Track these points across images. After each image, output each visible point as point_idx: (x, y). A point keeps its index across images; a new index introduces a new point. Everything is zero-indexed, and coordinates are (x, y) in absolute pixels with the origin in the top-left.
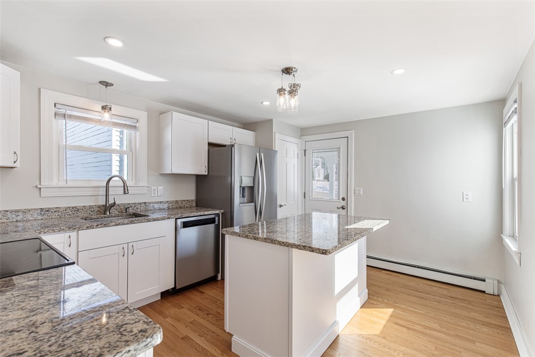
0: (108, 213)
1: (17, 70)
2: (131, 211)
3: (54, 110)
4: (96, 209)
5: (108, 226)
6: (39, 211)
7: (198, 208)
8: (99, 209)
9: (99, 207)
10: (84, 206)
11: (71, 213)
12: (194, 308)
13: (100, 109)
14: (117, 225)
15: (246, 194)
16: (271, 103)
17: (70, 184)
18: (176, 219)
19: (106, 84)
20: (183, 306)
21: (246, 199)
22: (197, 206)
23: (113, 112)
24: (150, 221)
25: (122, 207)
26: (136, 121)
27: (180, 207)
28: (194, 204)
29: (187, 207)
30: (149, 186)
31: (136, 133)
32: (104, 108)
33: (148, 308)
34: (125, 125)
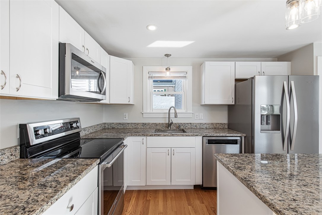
0: (169, 128)
1: (130, 60)
2: (182, 127)
3: (148, 75)
4: (165, 125)
5: (160, 136)
6: (142, 124)
7: (229, 130)
8: (166, 125)
9: (166, 124)
10: (159, 123)
11: (154, 126)
12: (211, 207)
13: (165, 70)
14: (164, 136)
15: (270, 121)
16: (299, 25)
17: (154, 111)
18: (203, 137)
19: (167, 55)
20: (204, 202)
21: (270, 127)
22: (228, 128)
23: (171, 70)
24: (183, 136)
25: (178, 125)
26: (186, 73)
27: (215, 128)
28: (226, 127)
29: (220, 128)
30: (193, 113)
31: (186, 80)
32: (166, 69)
33: (184, 192)
34: (180, 76)
